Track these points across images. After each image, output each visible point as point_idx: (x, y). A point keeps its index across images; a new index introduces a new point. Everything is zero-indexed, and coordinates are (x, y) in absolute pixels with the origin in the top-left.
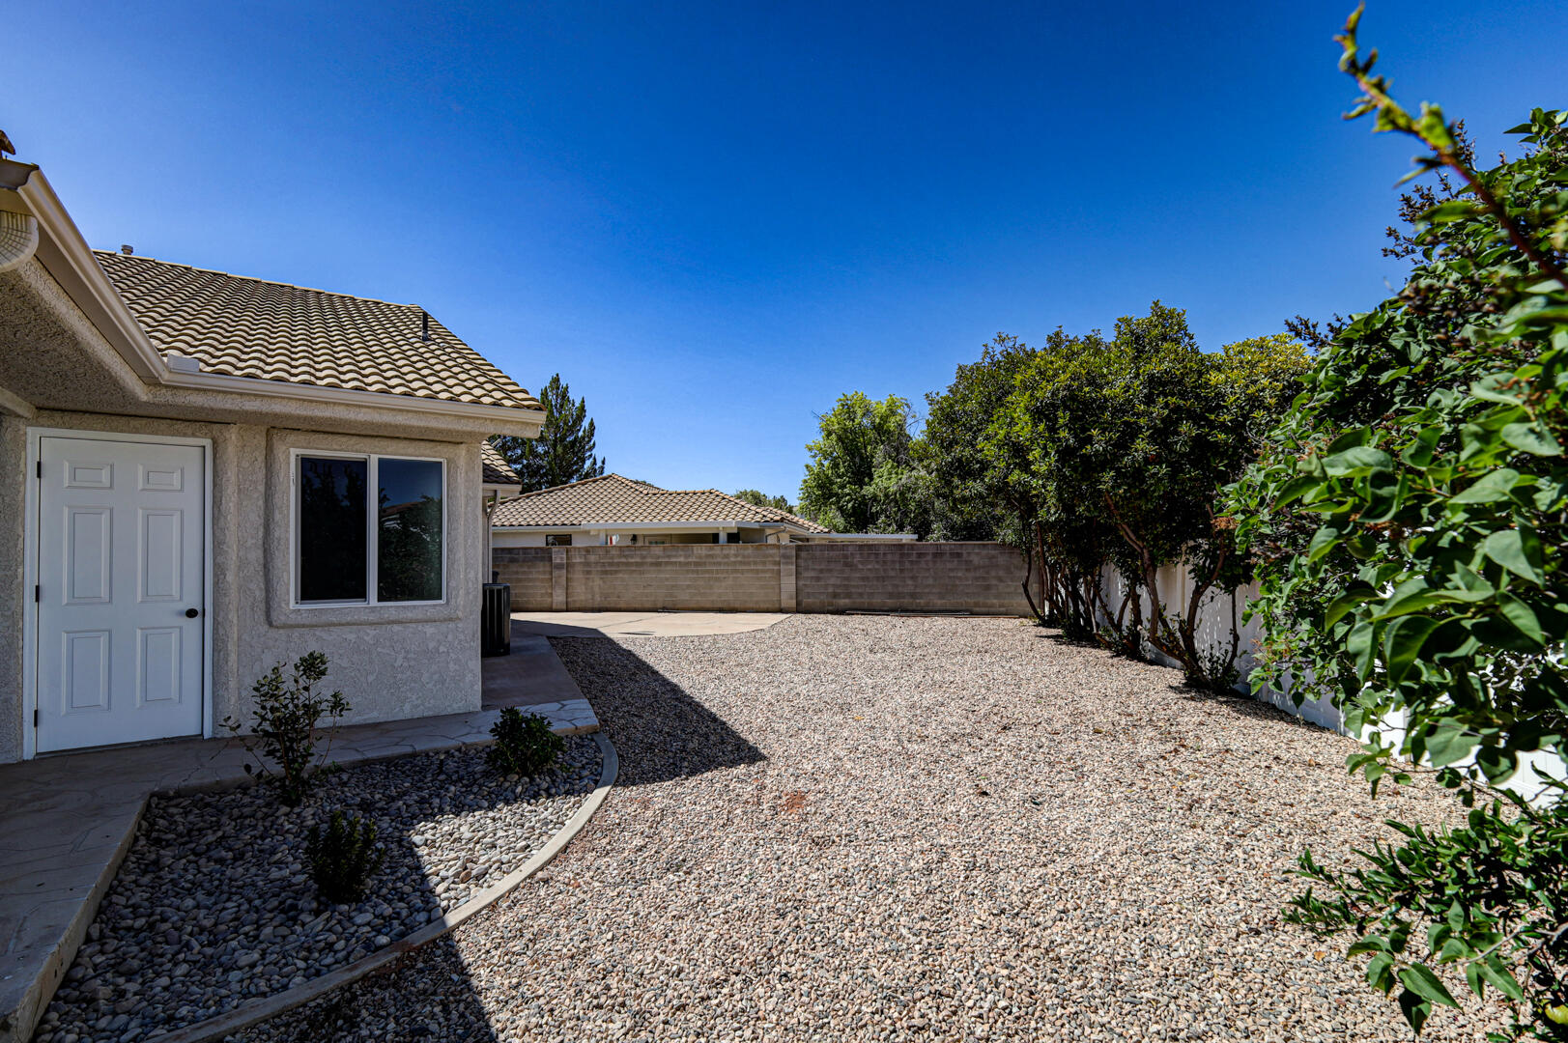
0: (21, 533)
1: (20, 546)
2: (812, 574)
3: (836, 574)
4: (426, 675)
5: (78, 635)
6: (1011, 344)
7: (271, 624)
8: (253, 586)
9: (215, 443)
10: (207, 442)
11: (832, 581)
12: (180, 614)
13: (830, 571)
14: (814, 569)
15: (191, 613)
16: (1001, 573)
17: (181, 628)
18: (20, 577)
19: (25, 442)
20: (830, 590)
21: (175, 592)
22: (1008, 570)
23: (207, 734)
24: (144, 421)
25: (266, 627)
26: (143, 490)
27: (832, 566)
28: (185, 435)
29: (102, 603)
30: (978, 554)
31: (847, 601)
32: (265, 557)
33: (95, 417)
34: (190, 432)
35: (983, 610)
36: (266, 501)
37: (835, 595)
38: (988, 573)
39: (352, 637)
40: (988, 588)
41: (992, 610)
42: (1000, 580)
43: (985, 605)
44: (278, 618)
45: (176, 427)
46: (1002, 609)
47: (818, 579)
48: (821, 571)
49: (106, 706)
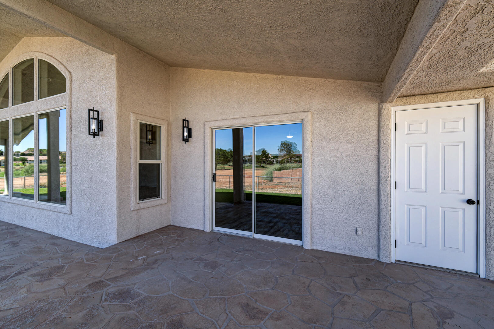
0: (390, 157)
1: (389, 163)
12: (463, 201)
15: (470, 202)
17: (464, 210)
18: (389, 177)
19: (391, 114)
21: (461, 190)
24: (445, 94)
26: (442, 132)
28: (468, 98)
29: (422, 192)
33: (421, 96)
34: (471, 96)
45: (463, 94)
49: (424, 244)
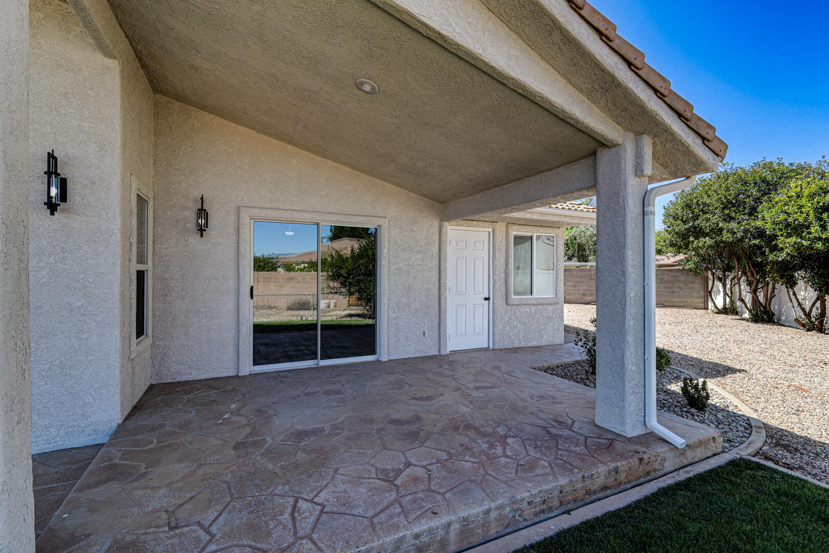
2: (571, 283)
3: (585, 284)
4: (549, 327)
5: (458, 306)
6: (730, 167)
7: (507, 304)
8: (502, 288)
9: (493, 230)
10: (491, 230)
11: (583, 287)
13: (582, 282)
14: (573, 281)
16: (681, 285)
20: (582, 292)
22: (685, 284)
23: (491, 348)
25: (505, 305)
27: (583, 280)
30: (667, 275)
31: (591, 298)
32: (506, 277)
35: (671, 304)
36: (506, 254)
37: (584, 295)
38: (673, 285)
39: (528, 310)
40: (673, 292)
41: (675, 304)
42: (680, 288)
43: (672, 302)
44: (510, 302)
46: (681, 304)
47: (575, 286)
48: (577, 282)
